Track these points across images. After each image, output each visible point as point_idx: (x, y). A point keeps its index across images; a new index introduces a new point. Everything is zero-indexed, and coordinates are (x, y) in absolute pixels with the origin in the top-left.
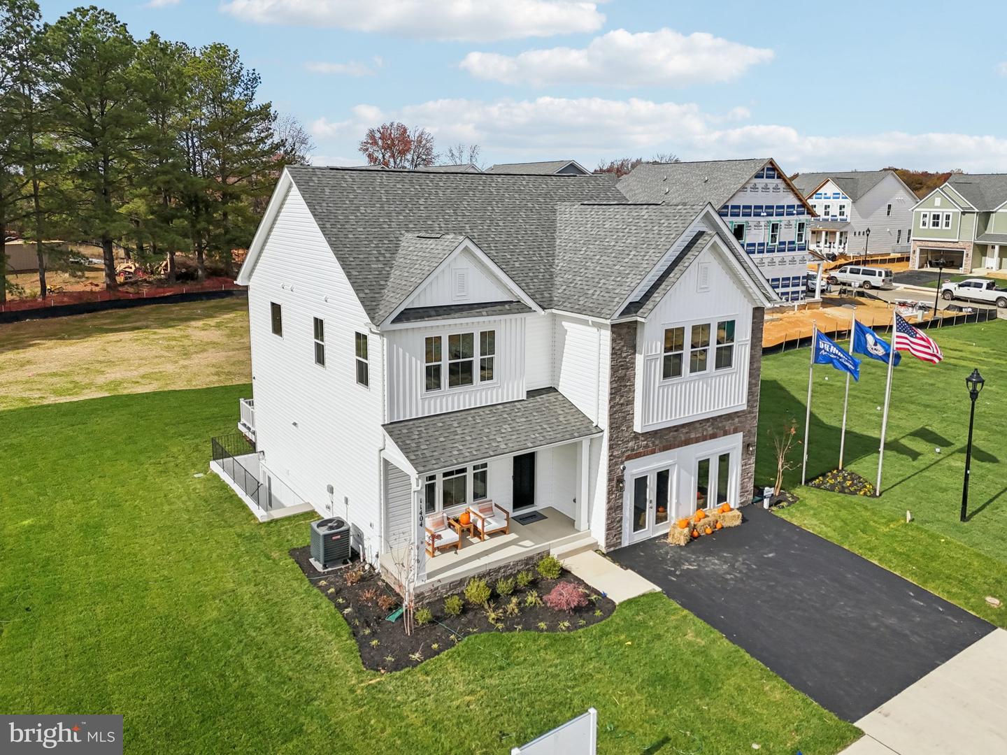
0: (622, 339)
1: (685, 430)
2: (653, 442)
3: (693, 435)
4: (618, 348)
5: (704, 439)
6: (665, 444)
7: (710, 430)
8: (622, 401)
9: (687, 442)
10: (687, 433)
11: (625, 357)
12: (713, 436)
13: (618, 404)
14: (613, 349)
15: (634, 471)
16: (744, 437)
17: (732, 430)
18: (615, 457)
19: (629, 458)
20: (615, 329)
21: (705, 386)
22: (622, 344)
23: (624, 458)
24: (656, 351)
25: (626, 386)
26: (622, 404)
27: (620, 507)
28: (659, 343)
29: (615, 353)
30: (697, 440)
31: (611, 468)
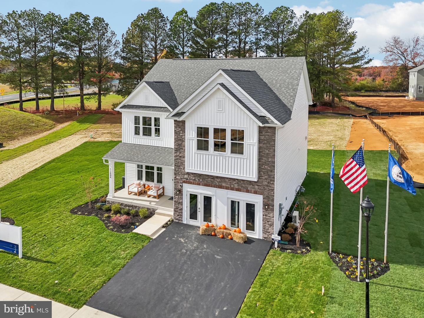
0: (180, 127)
1: (219, 180)
2: (199, 180)
3: (224, 185)
4: (177, 131)
5: (232, 189)
6: (205, 182)
7: (236, 186)
8: (180, 155)
9: (220, 187)
10: (220, 182)
11: (181, 136)
12: (238, 190)
13: (178, 156)
14: (175, 131)
15: (189, 190)
16: (264, 198)
17: (253, 191)
18: (177, 179)
19: (184, 182)
20: (176, 123)
21: (224, 160)
22: (180, 130)
23: (182, 181)
24: (192, 136)
25: (182, 149)
26: (180, 157)
27: (181, 204)
28: (194, 133)
29: (176, 132)
30: (227, 188)
31: (175, 183)
